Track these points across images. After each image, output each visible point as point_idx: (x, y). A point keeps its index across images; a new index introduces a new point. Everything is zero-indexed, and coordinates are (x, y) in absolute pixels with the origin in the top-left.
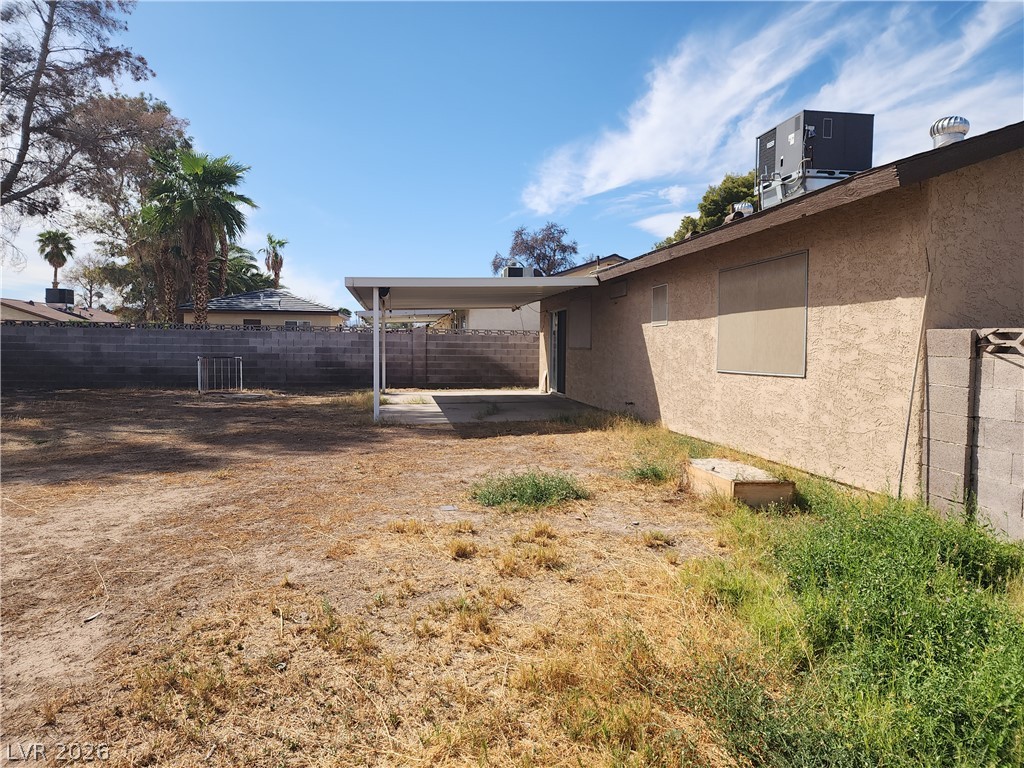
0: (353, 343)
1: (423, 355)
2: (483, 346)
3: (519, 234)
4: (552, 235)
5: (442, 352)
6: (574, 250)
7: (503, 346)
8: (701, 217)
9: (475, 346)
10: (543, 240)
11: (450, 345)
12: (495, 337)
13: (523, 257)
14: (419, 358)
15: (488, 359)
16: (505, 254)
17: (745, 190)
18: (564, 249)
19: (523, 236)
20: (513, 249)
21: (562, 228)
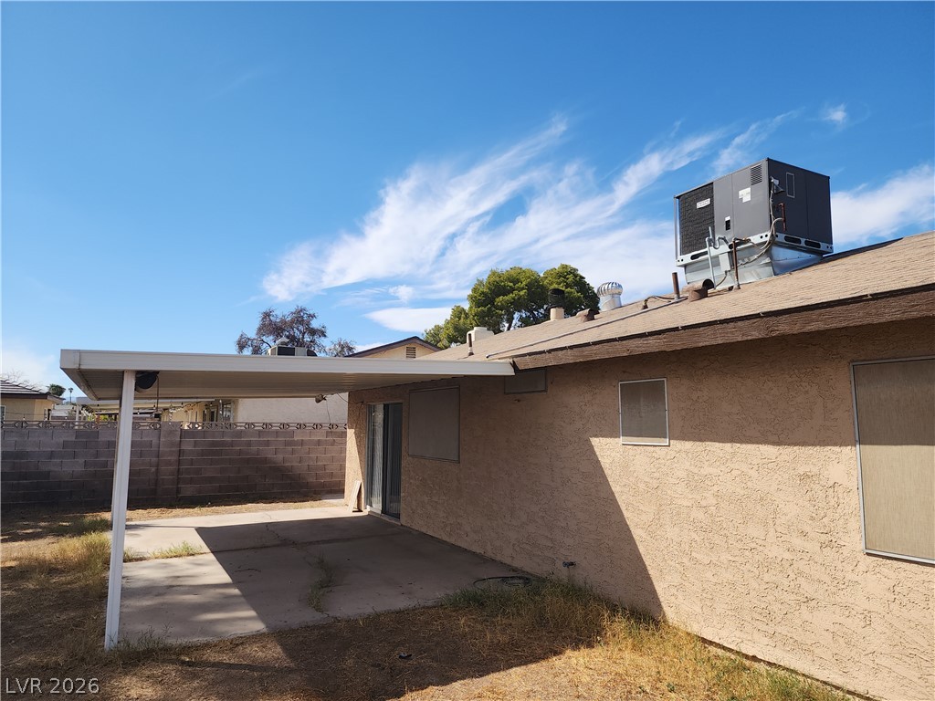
0: (65, 444)
1: (174, 458)
2: (259, 443)
3: (267, 315)
4: (301, 318)
5: (203, 453)
6: (323, 334)
7: (287, 444)
8: (471, 308)
9: (249, 444)
10: (292, 322)
11: (214, 444)
12: (277, 432)
13: (271, 337)
14: (169, 463)
15: (265, 460)
16: (252, 334)
17: (511, 284)
18: (313, 332)
19: (272, 318)
20: (260, 329)
21: (311, 313)
